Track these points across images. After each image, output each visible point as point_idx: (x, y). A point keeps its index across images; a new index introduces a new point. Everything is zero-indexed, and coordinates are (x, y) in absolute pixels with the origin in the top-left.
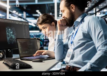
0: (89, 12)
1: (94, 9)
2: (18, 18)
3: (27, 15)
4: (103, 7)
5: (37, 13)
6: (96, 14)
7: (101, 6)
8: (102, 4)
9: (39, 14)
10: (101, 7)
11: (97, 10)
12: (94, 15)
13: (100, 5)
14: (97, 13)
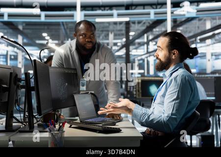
0: (137, 41)
1: (146, 35)
2: (7, 46)
3: (25, 41)
4: (160, 32)
5: (43, 39)
6: (148, 43)
7: (156, 31)
8: (158, 27)
9: (48, 40)
10: (157, 33)
11: (151, 37)
12: (146, 46)
13: (154, 30)
14: (150, 43)
